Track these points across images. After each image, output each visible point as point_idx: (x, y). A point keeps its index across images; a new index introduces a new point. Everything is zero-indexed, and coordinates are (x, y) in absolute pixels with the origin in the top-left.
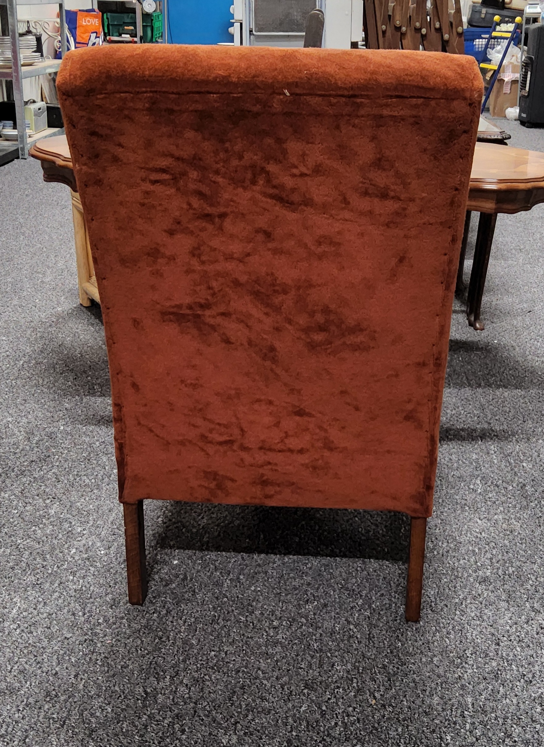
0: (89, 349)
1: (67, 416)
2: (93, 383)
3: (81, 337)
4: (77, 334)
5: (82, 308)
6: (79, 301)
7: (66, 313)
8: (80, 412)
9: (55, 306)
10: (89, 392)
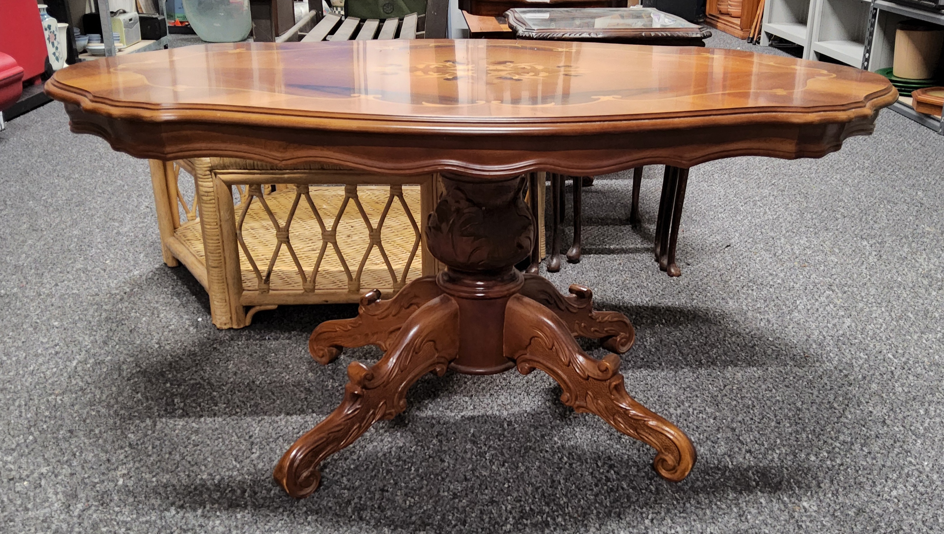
0: (171, 334)
1: (130, 458)
2: (173, 395)
3: (162, 315)
4: (155, 312)
5: (166, 269)
6: (163, 260)
7: (144, 278)
8: (150, 448)
9: (131, 268)
10: (166, 410)
